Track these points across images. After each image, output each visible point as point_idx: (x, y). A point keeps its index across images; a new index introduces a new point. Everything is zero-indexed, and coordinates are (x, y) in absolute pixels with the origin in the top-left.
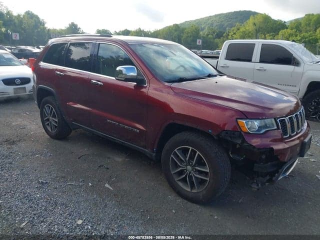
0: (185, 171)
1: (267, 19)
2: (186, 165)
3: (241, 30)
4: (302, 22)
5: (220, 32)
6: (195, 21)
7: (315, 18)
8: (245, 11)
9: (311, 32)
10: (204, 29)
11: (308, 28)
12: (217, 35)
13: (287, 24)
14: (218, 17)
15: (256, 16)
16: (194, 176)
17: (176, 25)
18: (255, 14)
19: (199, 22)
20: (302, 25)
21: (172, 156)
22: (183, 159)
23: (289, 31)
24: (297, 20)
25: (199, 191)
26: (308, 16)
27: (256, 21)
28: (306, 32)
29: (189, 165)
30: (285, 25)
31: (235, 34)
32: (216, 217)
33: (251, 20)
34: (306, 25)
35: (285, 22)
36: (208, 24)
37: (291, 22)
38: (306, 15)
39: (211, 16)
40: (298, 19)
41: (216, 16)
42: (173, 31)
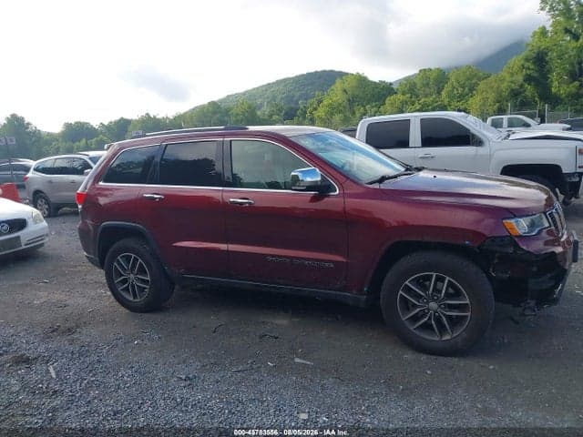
0: (426, 311)
1: (362, 81)
2: (428, 303)
3: (325, 103)
4: (417, 81)
5: (292, 109)
6: (244, 94)
7: (434, 74)
8: (325, 71)
9: (434, 96)
10: (261, 105)
11: (428, 91)
12: (286, 114)
13: (395, 87)
14: (283, 84)
15: (344, 78)
16: (444, 315)
17: (213, 104)
18: (341, 74)
19: (251, 95)
20: (418, 86)
21: (401, 292)
22: (422, 294)
23: (400, 97)
24: (407, 79)
25: (455, 335)
26: (423, 71)
27: (346, 86)
28: (426, 96)
29: (434, 300)
30: (393, 89)
31: (315, 109)
32: (491, 367)
33: (338, 85)
34: (424, 85)
35: (391, 84)
36: (268, 98)
37: (400, 82)
38: (420, 71)
39: (269, 84)
40: (409, 77)
41: (278, 83)
42: (210, 114)
